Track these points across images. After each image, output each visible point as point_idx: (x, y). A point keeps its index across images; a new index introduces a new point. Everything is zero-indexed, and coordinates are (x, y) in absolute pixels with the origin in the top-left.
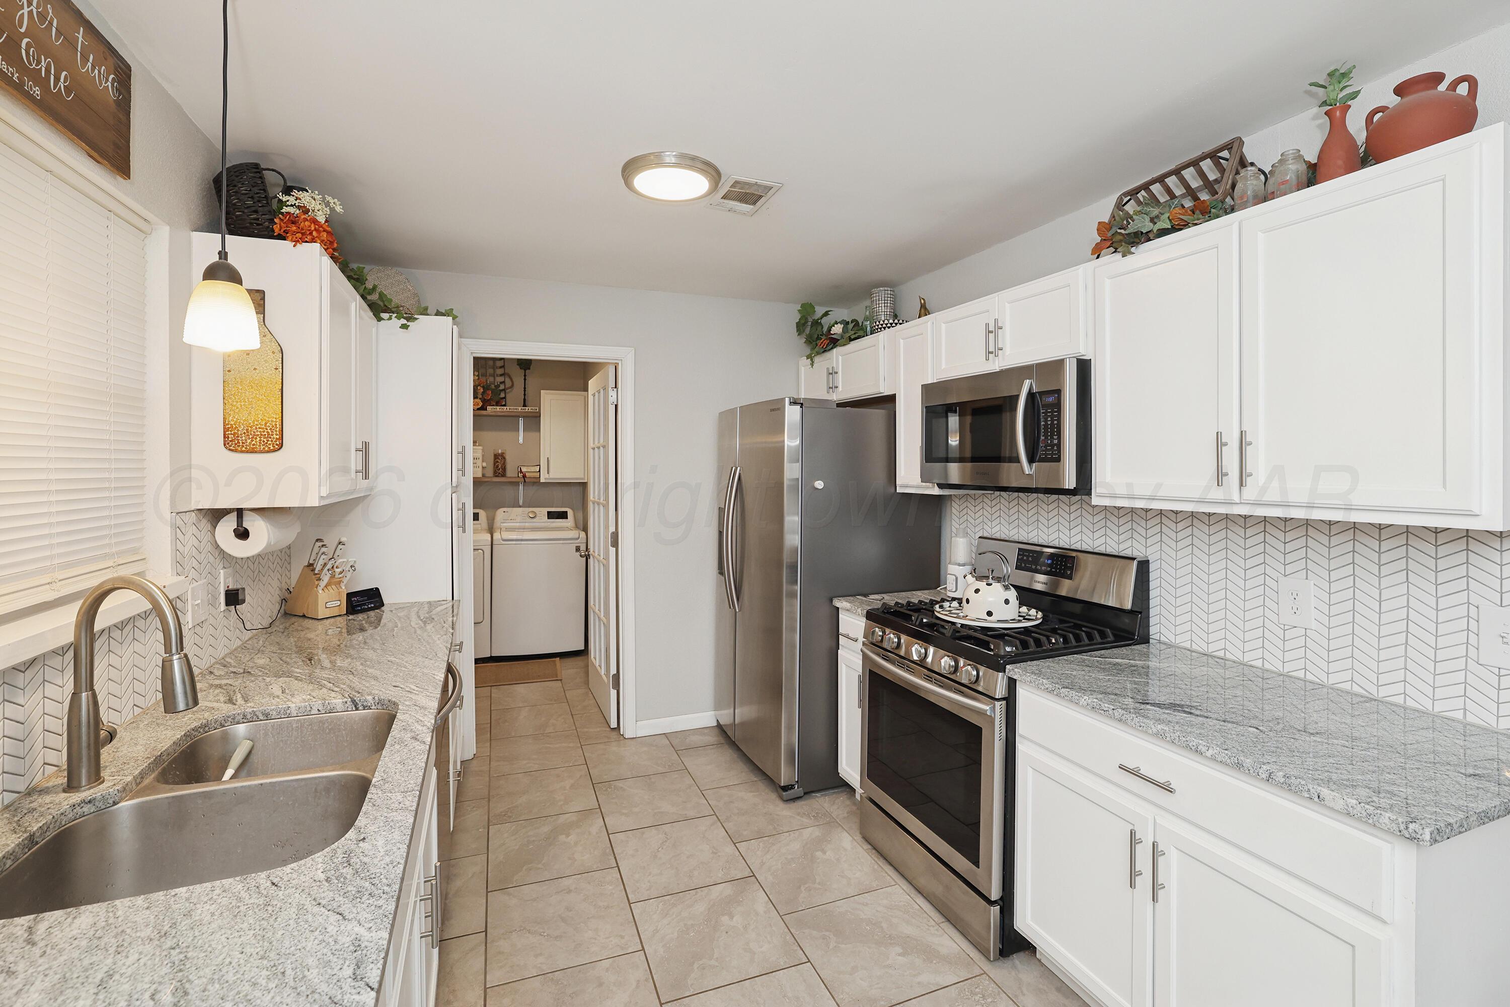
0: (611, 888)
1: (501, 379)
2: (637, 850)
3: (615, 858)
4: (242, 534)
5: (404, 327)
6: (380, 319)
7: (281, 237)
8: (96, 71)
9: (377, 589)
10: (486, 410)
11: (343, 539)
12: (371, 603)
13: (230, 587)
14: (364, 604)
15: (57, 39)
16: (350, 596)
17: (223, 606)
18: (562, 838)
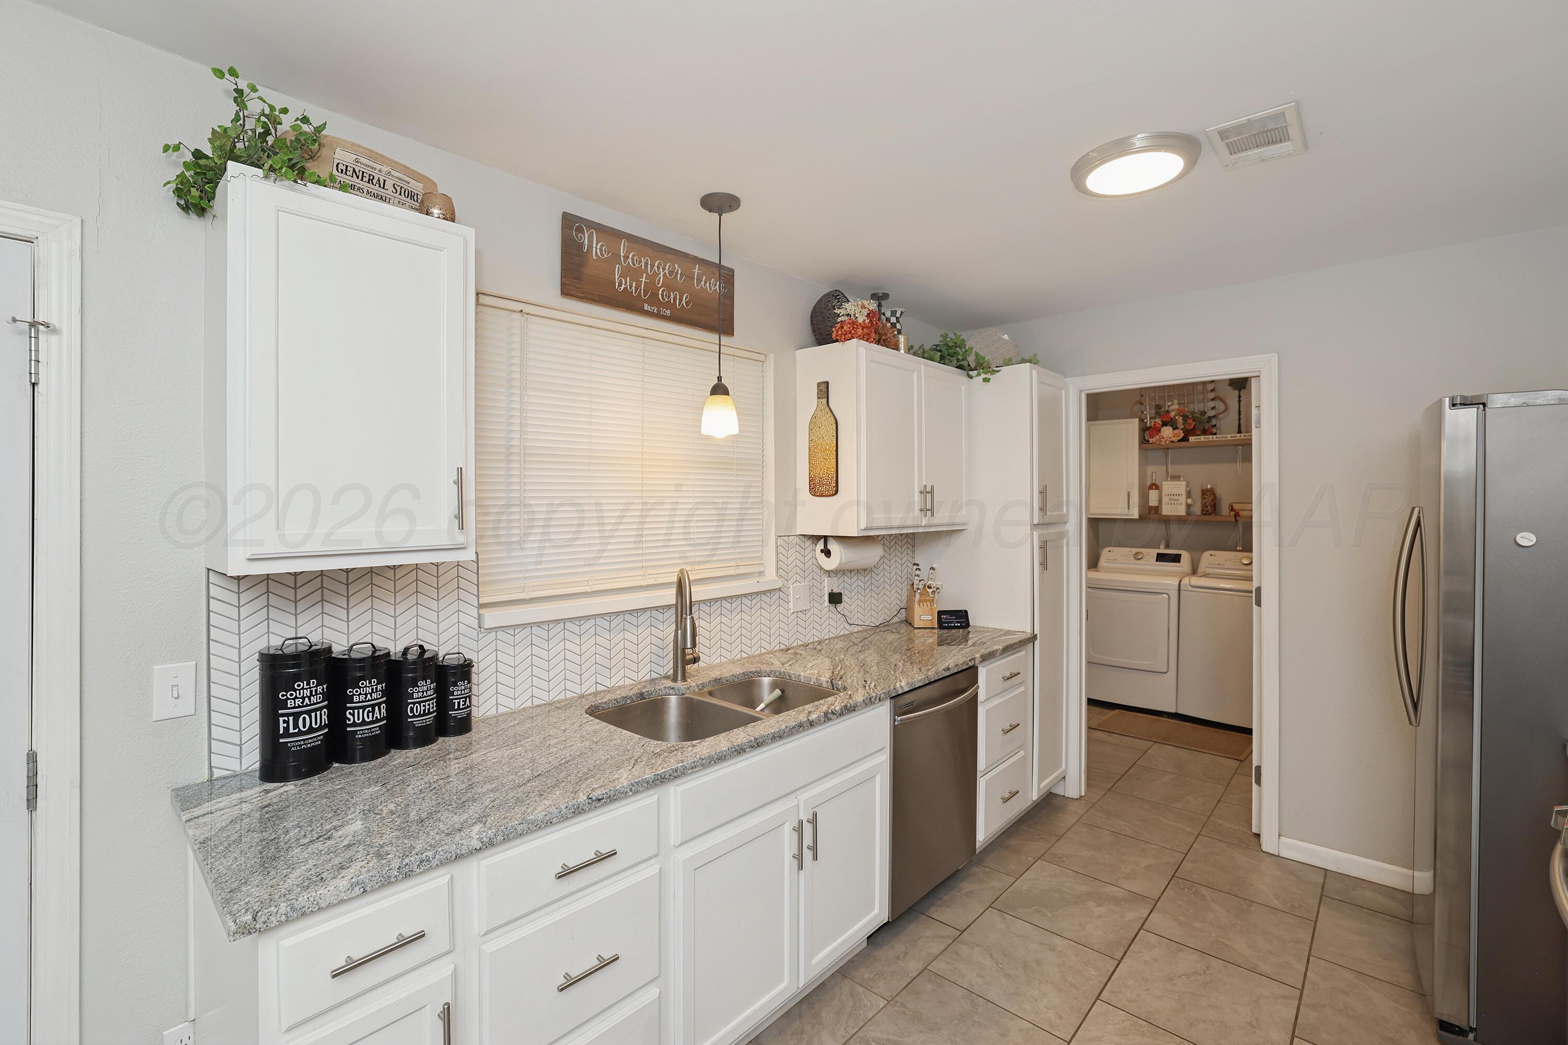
0: (1093, 973)
1: (1212, 404)
2: (1155, 960)
3: (1125, 953)
4: (827, 553)
5: (986, 380)
6: (971, 377)
7: (837, 341)
8: (708, 284)
9: (966, 612)
10: (1188, 440)
11: (934, 566)
12: (958, 622)
13: (834, 591)
14: (951, 622)
15: (681, 279)
16: (940, 613)
17: (827, 603)
18: (1092, 904)
